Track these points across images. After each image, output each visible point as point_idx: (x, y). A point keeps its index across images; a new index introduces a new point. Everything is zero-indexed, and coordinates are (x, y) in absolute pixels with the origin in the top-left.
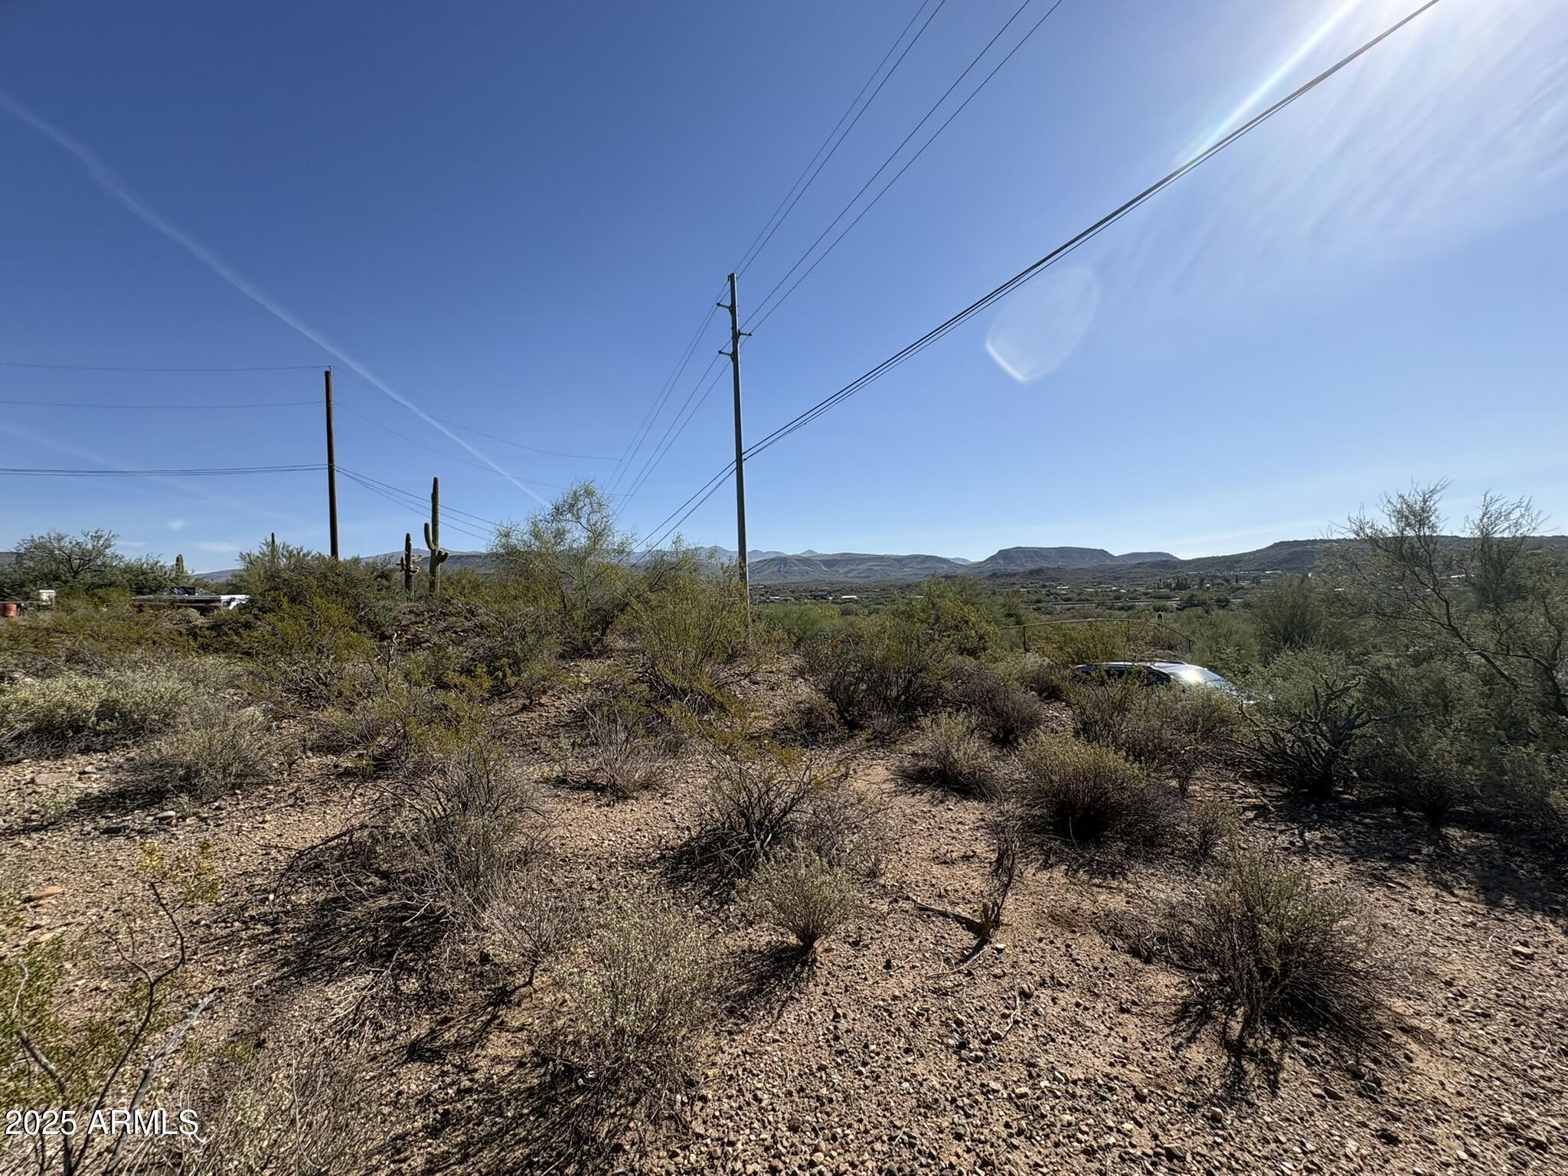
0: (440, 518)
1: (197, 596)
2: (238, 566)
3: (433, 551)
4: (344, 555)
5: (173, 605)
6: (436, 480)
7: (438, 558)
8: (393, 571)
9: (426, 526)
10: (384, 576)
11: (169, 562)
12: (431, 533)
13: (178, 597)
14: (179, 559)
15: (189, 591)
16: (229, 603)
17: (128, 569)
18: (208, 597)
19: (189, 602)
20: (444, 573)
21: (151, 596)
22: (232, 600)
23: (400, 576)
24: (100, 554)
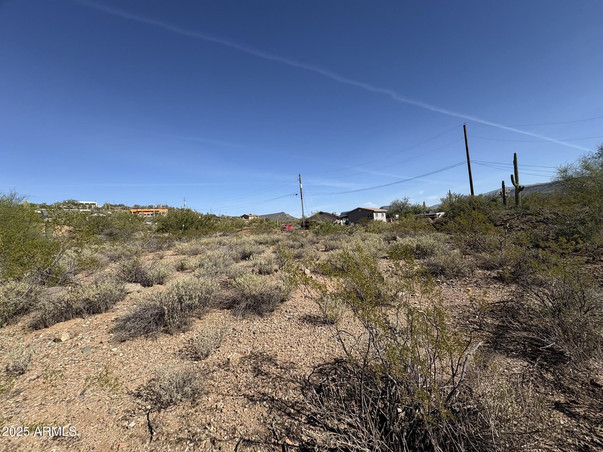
0: (519, 171)
1: (430, 214)
2: (440, 203)
3: (516, 187)
4: (476, 194)
5: (425, 217)
6: (515, 154)
7: (519, 189)
8: (498, 197)
9: (512, 176)
10: (494, 200)
11: (422, 204)
12: (515, 179)
13: (426, 214)
14: (424, 203)
15: (428, 212)
16: (439, 215)
17: (412, 207)
18: (433, 214)
19: (428, 216)
20: (523, 196)
21: (419, 215)
22: (440, 214)
23: (501, 199)
24: (406, 204)
